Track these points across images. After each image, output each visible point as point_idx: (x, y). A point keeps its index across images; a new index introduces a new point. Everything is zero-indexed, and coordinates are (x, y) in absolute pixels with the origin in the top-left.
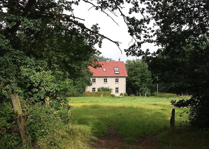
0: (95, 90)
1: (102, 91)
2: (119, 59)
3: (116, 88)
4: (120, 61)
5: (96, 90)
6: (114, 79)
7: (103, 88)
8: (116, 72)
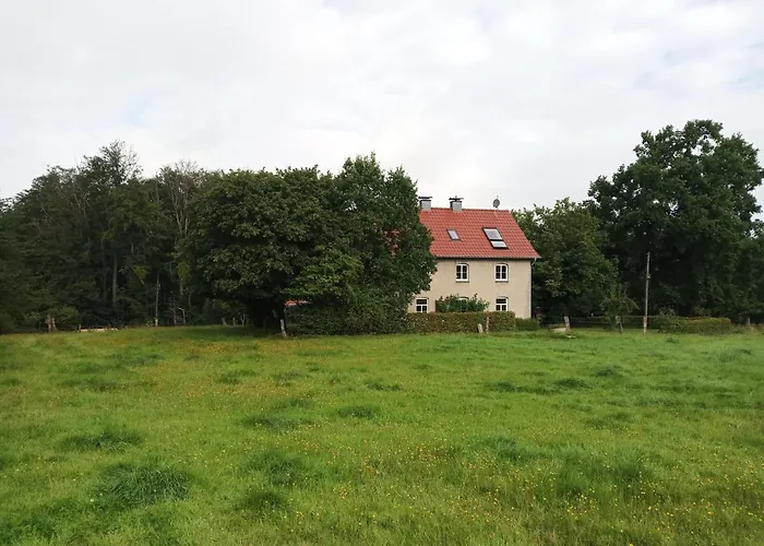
0: (425, 308)
1: (452, 310)
2: (497, 203)
3: (498, 301)
4: (500, 208)
5: (431, 308)
6: (491, 268)
7: (453, 301)
8: (495, 244)
